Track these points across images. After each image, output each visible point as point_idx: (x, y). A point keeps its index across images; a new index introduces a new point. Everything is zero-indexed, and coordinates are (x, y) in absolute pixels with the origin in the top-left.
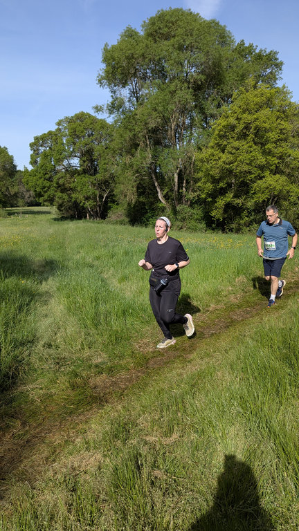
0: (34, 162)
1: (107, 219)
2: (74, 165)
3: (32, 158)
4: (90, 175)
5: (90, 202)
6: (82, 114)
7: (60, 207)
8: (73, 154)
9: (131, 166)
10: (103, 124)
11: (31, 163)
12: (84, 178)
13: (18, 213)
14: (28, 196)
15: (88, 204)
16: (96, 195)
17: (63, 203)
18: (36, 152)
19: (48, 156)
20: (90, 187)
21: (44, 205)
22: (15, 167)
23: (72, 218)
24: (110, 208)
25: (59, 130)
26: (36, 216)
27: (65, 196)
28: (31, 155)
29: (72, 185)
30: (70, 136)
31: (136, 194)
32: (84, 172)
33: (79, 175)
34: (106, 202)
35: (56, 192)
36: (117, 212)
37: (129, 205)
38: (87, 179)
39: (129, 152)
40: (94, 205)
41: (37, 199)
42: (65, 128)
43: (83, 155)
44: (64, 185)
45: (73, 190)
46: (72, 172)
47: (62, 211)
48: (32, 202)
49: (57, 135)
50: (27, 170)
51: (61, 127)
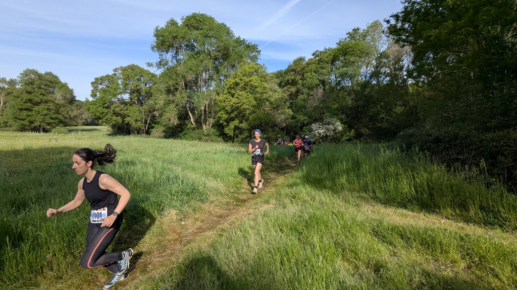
0: (94, 95)
2: (127, 98)
3: (92, 93)
6: (133, 65)
7: (113, 127)
8: (126, 91)
11: (91, 96)
12: (135, 108)
13: (77, 131)
18: (96, 88)
21: (101, 125)
25: (115, 75)
27: (119, 119)
28: (92, 90)
29: (125, 112)
35: (112, 116)
36: (159, 130)
38: (137, 108)
39: (172, 93)
41: (96, 121)
42: (120, 74)
45: (126, 115)
46: (125, 103)
49: (113, 78)
50: (88, 100)
51: (116, 73)
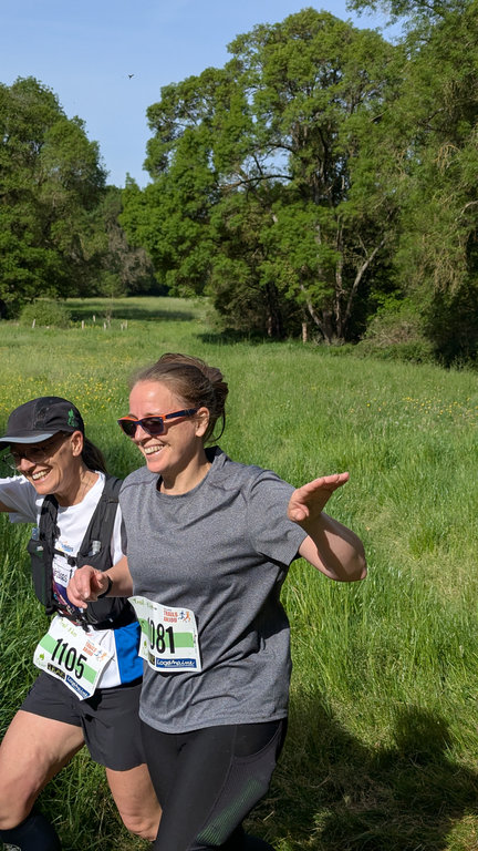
0: (156, 164)
1: (364, 343)
2: (275, 172)
3: (151, 152)
4: (322, 203)
5: (313, 289)
6: (310, 14)
7: (223, 300)
8: (274, 140)
9: (454, 175)
10: (372, 46)
11: (149, 167)
12: (301, 215)
13: (100, 315)
14: (129, 264)
15: (308, 295)
16: (334, 267)
17: (233, 287)
18: (164, 134)
19: (198, 144)
20: (318, 241)
21: (177, 295)
22: (101, 175)
23: (257, 335)
24: (374, 307)
25: (236, 65)
26: (152, 325)
27: (241, 268)
28: (151, 145)
29: (263, 235)
30: (269, 84)
31: (463, 264)
32: (304, 193)
33: (286, 202)
34: (363, 289)
35: (214, 254)
36: (397, 322)
37: (439, 299)
38: (310, 216)
39: (447, 133)
40: (327, 298)
41: (157, 275)
42: (256, 59)
43: (302, 141)
44: (239, 232)
45: (268, 248)
46: (266, 195)
47: (229, 312)
48: (140, 282)
49: (228, 81)
50: (135, 187)
51: (241, 57)
